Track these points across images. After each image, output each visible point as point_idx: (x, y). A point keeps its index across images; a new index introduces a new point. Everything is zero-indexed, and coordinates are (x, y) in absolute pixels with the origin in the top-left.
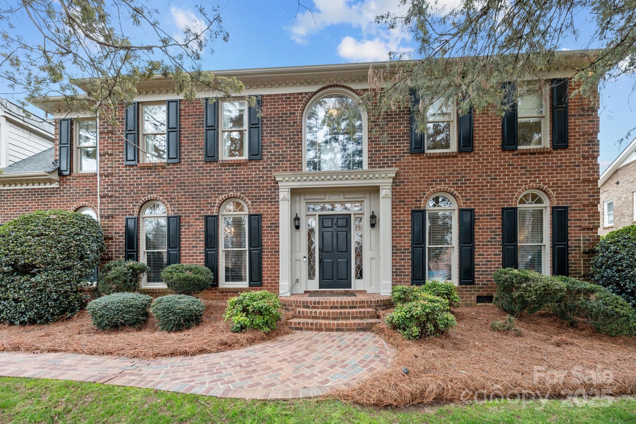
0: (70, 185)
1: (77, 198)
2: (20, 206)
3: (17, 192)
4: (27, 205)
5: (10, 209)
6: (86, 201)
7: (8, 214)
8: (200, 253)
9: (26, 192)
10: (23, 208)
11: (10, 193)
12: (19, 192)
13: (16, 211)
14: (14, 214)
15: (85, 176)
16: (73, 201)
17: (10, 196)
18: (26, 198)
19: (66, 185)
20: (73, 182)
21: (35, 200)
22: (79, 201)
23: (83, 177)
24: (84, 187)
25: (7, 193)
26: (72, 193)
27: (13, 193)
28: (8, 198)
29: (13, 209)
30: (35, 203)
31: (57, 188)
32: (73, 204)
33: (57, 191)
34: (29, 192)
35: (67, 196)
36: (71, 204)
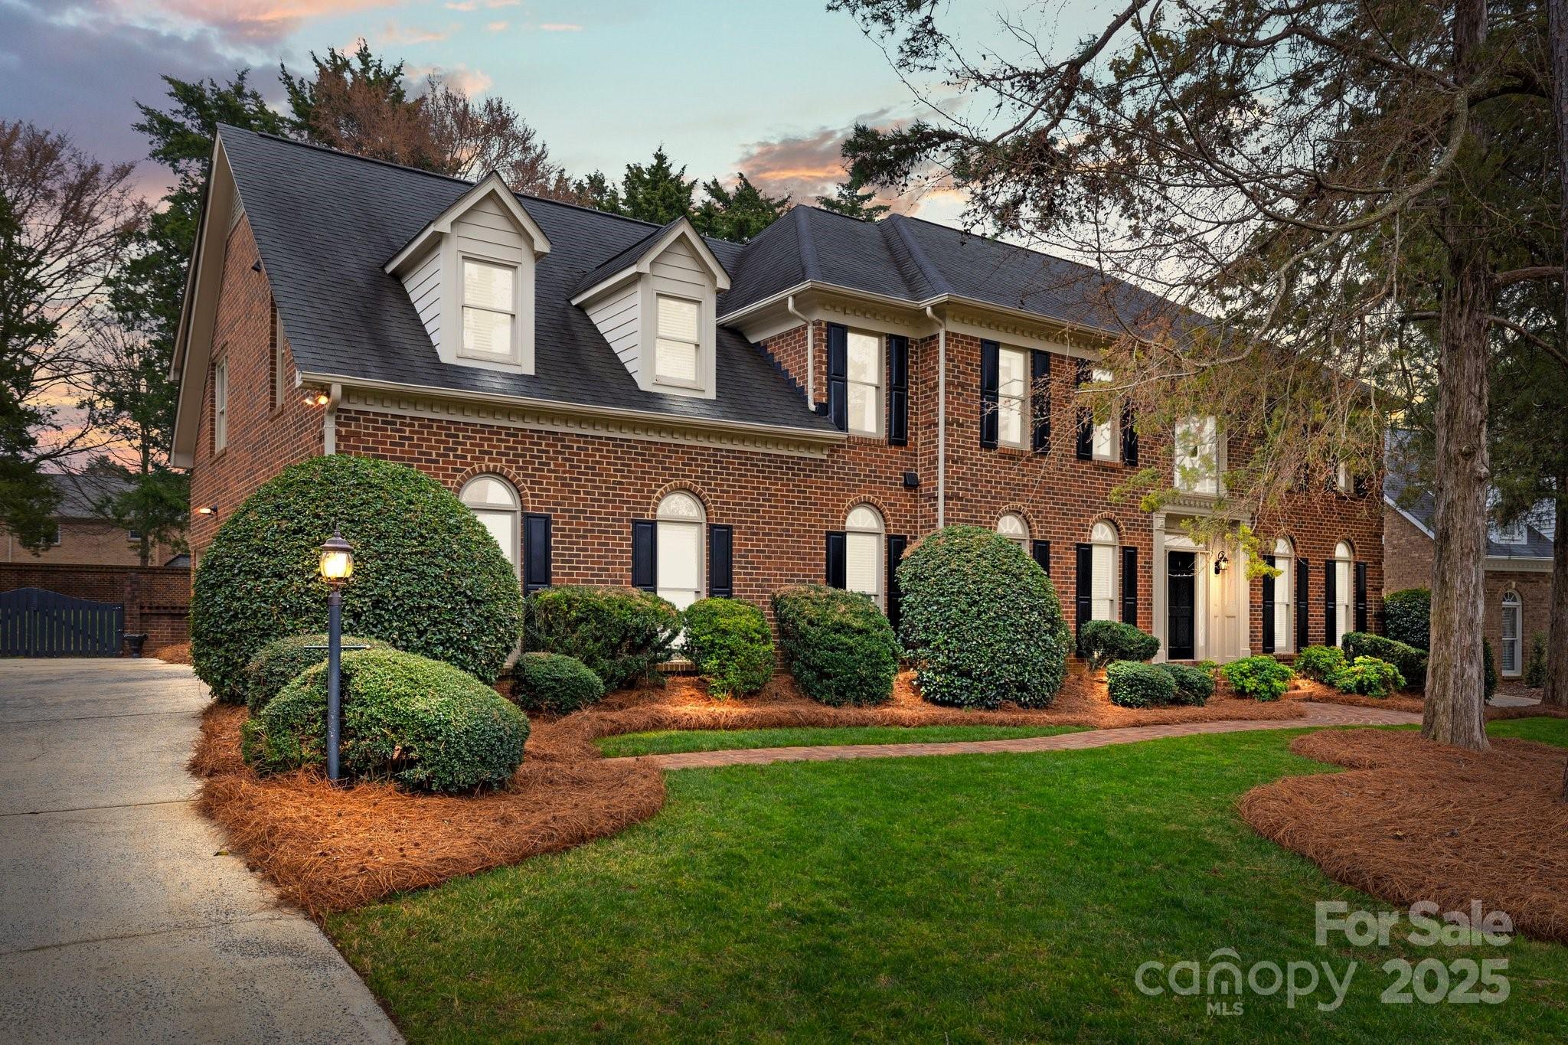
0: (844, 457)
1: (856, 486)
2: (754, 488)
3: (747, 459)
4: (767, 489)
5: (734, 492)
6: (870, 492)
7: (729, 503)
8: (1071, 603)
9: (764, 461)
10: (758, 494)
11: (734, 458)
12: (752, 459)
13: (746, 499)
14: (741, 504)
15: (870, 445)
16: (848, 490)
17: (733, 463)
18: (764, 472)
19: (838, 457)
20: (849, 453)
21: (782, 479)
22: (859, 491)
23: (866, 445)
24: (867, 465)
25: (728, 457)
26: (846, 474)
27: (740, 458)
28: (728, 469)
29: (741, 493)
30: (782, 485)
31: (822, 460)
32: (850, 496)
33: (822, 466)
34: (770, 461)
35: (838, 479)
36: (844, 495)
